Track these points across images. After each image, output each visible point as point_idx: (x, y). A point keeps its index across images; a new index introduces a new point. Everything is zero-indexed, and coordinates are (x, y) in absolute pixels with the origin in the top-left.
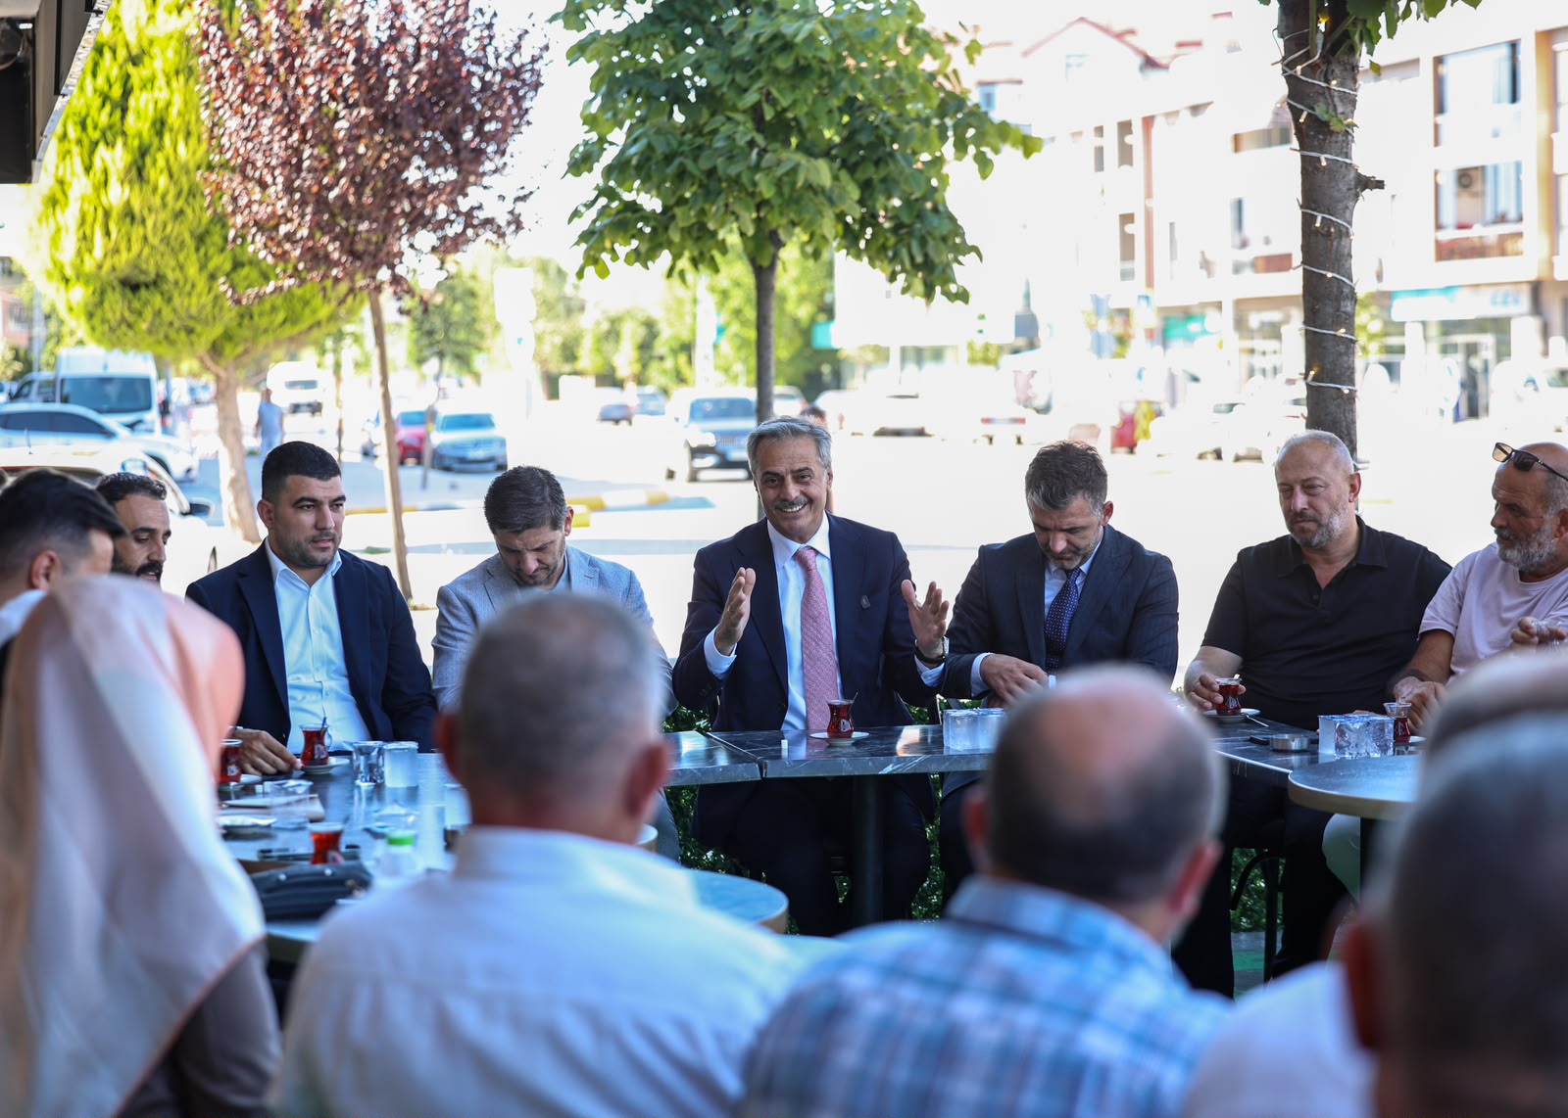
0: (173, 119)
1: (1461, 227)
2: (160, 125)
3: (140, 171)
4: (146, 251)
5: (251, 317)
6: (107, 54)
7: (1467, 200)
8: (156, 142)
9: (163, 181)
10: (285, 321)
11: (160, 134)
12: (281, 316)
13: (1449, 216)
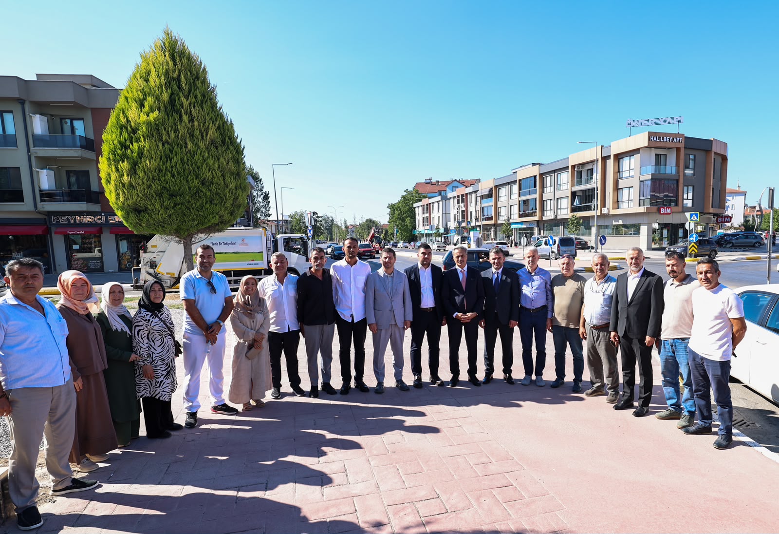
0: (145, 153)
1: (524, 211)
2: (141, 154)
3: (135, 170)
4: (139, 199)
5: (185, 222)
6: (124, 130)
7: (525, 206)
8: (139, 160)
9: (141, 174)
10: (198, 224)
11: (141, 158)
12: (196, 222)
13: (522, 209)
